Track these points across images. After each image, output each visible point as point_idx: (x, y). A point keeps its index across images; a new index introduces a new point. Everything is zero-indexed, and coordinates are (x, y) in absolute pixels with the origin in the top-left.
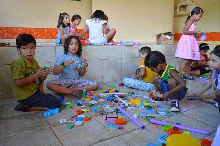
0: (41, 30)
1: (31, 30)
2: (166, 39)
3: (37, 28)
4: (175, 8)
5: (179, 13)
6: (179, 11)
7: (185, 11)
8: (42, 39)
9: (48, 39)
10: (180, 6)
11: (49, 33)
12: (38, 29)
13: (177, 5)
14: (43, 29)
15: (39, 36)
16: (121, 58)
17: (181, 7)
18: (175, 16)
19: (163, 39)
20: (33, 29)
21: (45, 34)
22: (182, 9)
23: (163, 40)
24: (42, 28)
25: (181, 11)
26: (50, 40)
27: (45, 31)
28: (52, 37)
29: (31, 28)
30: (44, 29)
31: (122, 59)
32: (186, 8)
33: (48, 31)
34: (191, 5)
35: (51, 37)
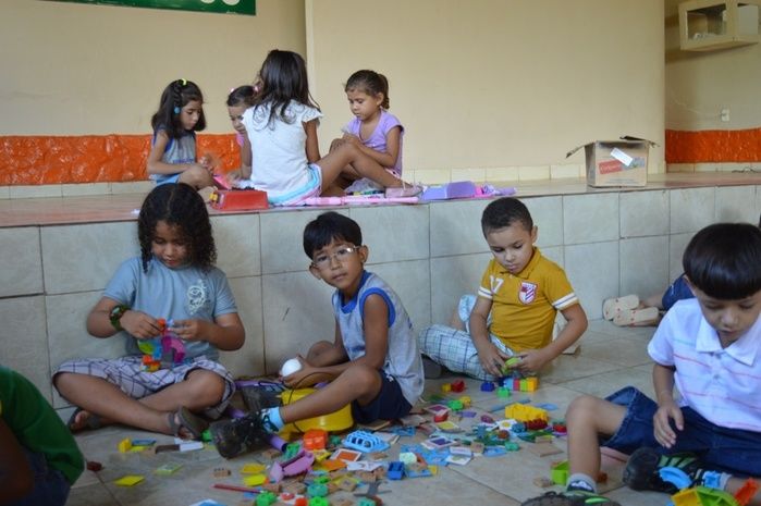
0: (91, 143)
1: (48, 143)
2: (616, 166)
3: (71, 138)
4: (671, 22)
5: (687, 44)
6: (691, 35)
7: (717, 31)
8: (92, 180)
9: (120, 181)
10: (689, 12)
11: (123, 156)
12: (78, 138)
13: (677, 8)
14: (99, 138)
15: (81, 169)
16: (429, 258)
17: (694, 15)
18: (673, 55)
19: (601, 165)
20: (57, 140)
21: (108, 160)
22: (704, 23)
23: (602, 172)
24: (93, 137)
25: (696, 35)
26: (129, 184)
27: (105, 147)
28: (135, 171)
29: (48, 138)
30: (103, 140)
31: (432, 261)
32: (721, 19)
33: (120, 148)
34: (740, 5)
35: (131, 174)
